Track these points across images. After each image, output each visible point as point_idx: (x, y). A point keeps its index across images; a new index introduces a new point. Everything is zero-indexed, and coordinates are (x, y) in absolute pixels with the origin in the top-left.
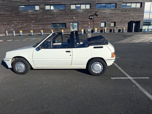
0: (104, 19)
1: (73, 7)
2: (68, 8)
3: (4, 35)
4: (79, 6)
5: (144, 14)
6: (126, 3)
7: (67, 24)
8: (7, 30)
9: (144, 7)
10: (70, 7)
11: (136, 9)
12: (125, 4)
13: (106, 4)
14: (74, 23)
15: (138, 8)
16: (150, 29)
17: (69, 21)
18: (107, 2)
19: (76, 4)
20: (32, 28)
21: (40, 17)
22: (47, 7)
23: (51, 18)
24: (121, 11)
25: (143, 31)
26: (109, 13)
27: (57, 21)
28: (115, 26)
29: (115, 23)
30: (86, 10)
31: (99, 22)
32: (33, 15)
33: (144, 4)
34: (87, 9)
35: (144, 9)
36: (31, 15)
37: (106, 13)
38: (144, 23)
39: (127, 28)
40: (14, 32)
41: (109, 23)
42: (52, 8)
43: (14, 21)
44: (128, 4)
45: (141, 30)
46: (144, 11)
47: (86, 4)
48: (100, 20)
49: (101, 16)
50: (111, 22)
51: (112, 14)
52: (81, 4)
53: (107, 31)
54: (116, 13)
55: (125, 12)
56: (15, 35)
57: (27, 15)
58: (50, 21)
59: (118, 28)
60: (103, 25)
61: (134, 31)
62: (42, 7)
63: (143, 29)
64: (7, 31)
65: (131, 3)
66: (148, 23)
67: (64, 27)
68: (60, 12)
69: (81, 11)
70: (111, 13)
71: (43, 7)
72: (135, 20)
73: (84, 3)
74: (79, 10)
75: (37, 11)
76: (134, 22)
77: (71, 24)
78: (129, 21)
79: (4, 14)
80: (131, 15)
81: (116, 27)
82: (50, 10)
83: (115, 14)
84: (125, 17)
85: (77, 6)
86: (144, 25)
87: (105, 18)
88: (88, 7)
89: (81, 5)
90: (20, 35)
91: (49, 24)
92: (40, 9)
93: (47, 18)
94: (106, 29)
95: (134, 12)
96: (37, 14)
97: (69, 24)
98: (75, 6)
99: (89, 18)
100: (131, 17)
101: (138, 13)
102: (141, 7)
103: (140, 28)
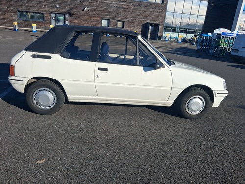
0: (106, 15)
5: (165, 14)
7: (45, 15)
9: (166, 4)
11: (155, 6)
14: (58, 15)
15: (158, 4)
16: (173, 38)
17: (49, 9)
24: (134, 5)
25: (163, 39)
26: (115, 5)
28: (123, 27)
29: (123, 23)
31: (99, 19)
35: (166, 7)
37: (111, 5)
38: (165, 27)
39: (140, 33)
41: (114, 21)
45: (160, 38)
46: (165, 10)
48: (102, 15)
49: (103, 9)
50: (118, 21)
51: (119, 8)
54: (126, 7)
55: (138, 8)
58: (15, 6)
61: (150, 38)
63: (163, 36)
66: (171, 28)
67: (41, 20)
70: (118, 6)
72: (152, 22)
76: (151, 24)
77: (53, 15)
78: (144, 22)
80: (148, 13)
83: (125, 8)
84: (138, 15)
86: (165, 30)
87: (110, 12)
95: (152, 10)
97: (49, 15)
99: (83, 10)
100: (148, 15)
101: (157, 12)
102: (163, 3)
103: (159, 35)
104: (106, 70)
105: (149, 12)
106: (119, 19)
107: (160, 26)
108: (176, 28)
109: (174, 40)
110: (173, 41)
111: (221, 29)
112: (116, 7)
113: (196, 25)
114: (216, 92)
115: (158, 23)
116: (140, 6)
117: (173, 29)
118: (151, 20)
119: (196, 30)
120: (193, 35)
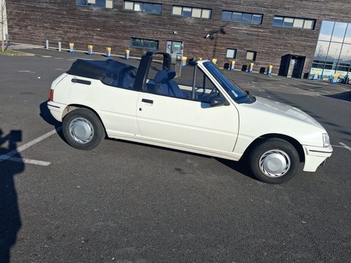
0: (233, 44)
1: (177, 11)
2: (166, 12)
3: (42, 47)
4: (189, 10)
5: (316, 43)
6: (284, 17)
7: (160, 43)
8: (48, 38)
9: (319, 30)
10: (171, 10)
11: (302, 32)
12: (282, 19)
13: (243, 13)
14: (174, 43)
15: (306, 31)
16: (326, 77)
17: (165, 36)
18: (244, 11)
19: (183, 7)
20: (94, 41)
21: (112, 22)
22: (128, 6)
23: (131, 27)
24: (270, 32)
25: (310, 78)
26: (245, 32)
27: (141, 33)
28: (254, 59)
29: (255, 54)
30: (200, 20)
31: (223, 48)
32: (99, 16)
33: (321, 23)
34: (204, 19)
35: (318, 34)
36: (95, 16)
37: (240, 31)
38: (314, 61)
39: (279, 68)
40: (60, 43)
41: (242, 51)
42: (137, 8)
43: (63, 23)
44: (286, 20)
45: (307, 76)
46: (317, 38)
47: (202, 9)
48: (227, 43)
49: (229, 36)
50: (248, 51)
51: (251, 34)
52: (192, 8)
53: (235, 68)
54: (260, 34)
55: (277, 36)
56: (60, 50)
57: (88, 15)
58: (129, 32)
59: (260, 64)
60: (230, 54)
61: (293, 76)
62: (118, 3)
63: (311, 73)
64: (47, 41)
65: (294, 18)
66: (324, 62)
67: (154, 48)
68: (150, 17)
69: (191, 21)
71: (121, 4)
72: (296, 54)
73: (200, 6)
74: (188, 19)
75: (108, 10)
76: (294, 57)
77: (169, 43)
78: (284, 54)
79: (47, 8)
80: (290, 42)
81: (256, 61)
82: (132, 12)
83: (258, 36)
84: (276, 45)
85: (185, 9)
86: (315, 66)
87: (237, 40)
88: (206, 14)
89: (193, 10)
90: (69, 52)
91: (127, 38)
92: (115, 6)
93: (124, 26)
94: (234, 62)
95: (296, 38)
96: (107, 17)
97: (164, 43)
98: (180, 9)
99: (205, 37)
100: (289, 45)
101: (304, 41)
102: (314, 29)
103: (304, 71)
104: (151, 102)
105: (292, 40)
106: (250, 49)
107: (306, 60)
108: (332, 63)
109: (327, 79)
110: (325, 82)
112: (247, 34)
114: (309, 148)
115: (304, 55)
116: (279, 32)
117: (328, 65)
118: (294, 52)
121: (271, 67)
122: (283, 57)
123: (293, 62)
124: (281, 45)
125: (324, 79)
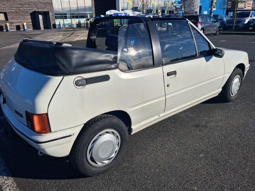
16: (67, 25)
25: (57, 27)
28: (7, 19)
38: (55, 14)
39: (31, 23)
45: (54, 26)
59: (13, 23)
61: (44, 28)
63: (56, 24)
66: (62, 14)
72: (40, 10)
76: (40, 13)
78: (31, 12)
81: (10, 21)
86: (56, 18)
100: (32, 4)
103: (52, 23)
107: (50, 14)
108: (66, 14)
111: (112, 11)
113: (85, 9)
115: (47, 11)
117: (64, 16)
118: (38, 9)
119: (87, 14)
120: (85, 19)
121: (25, 24)
122: (31, 14)
123: (41, 17)
124: (26, 4)
125: (66, 26)
